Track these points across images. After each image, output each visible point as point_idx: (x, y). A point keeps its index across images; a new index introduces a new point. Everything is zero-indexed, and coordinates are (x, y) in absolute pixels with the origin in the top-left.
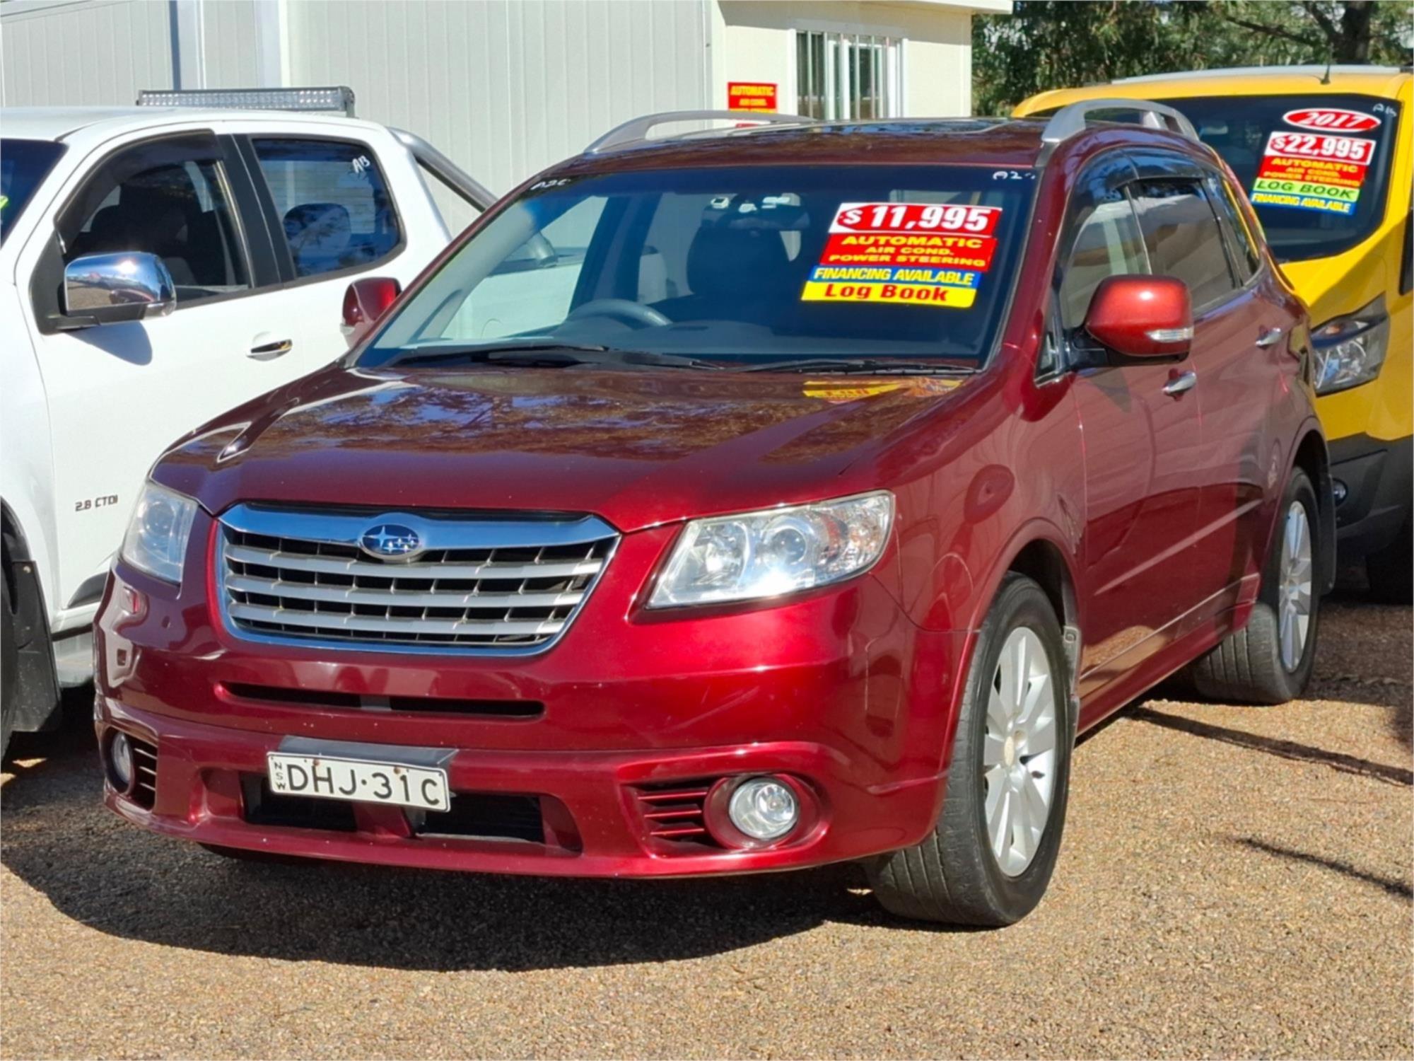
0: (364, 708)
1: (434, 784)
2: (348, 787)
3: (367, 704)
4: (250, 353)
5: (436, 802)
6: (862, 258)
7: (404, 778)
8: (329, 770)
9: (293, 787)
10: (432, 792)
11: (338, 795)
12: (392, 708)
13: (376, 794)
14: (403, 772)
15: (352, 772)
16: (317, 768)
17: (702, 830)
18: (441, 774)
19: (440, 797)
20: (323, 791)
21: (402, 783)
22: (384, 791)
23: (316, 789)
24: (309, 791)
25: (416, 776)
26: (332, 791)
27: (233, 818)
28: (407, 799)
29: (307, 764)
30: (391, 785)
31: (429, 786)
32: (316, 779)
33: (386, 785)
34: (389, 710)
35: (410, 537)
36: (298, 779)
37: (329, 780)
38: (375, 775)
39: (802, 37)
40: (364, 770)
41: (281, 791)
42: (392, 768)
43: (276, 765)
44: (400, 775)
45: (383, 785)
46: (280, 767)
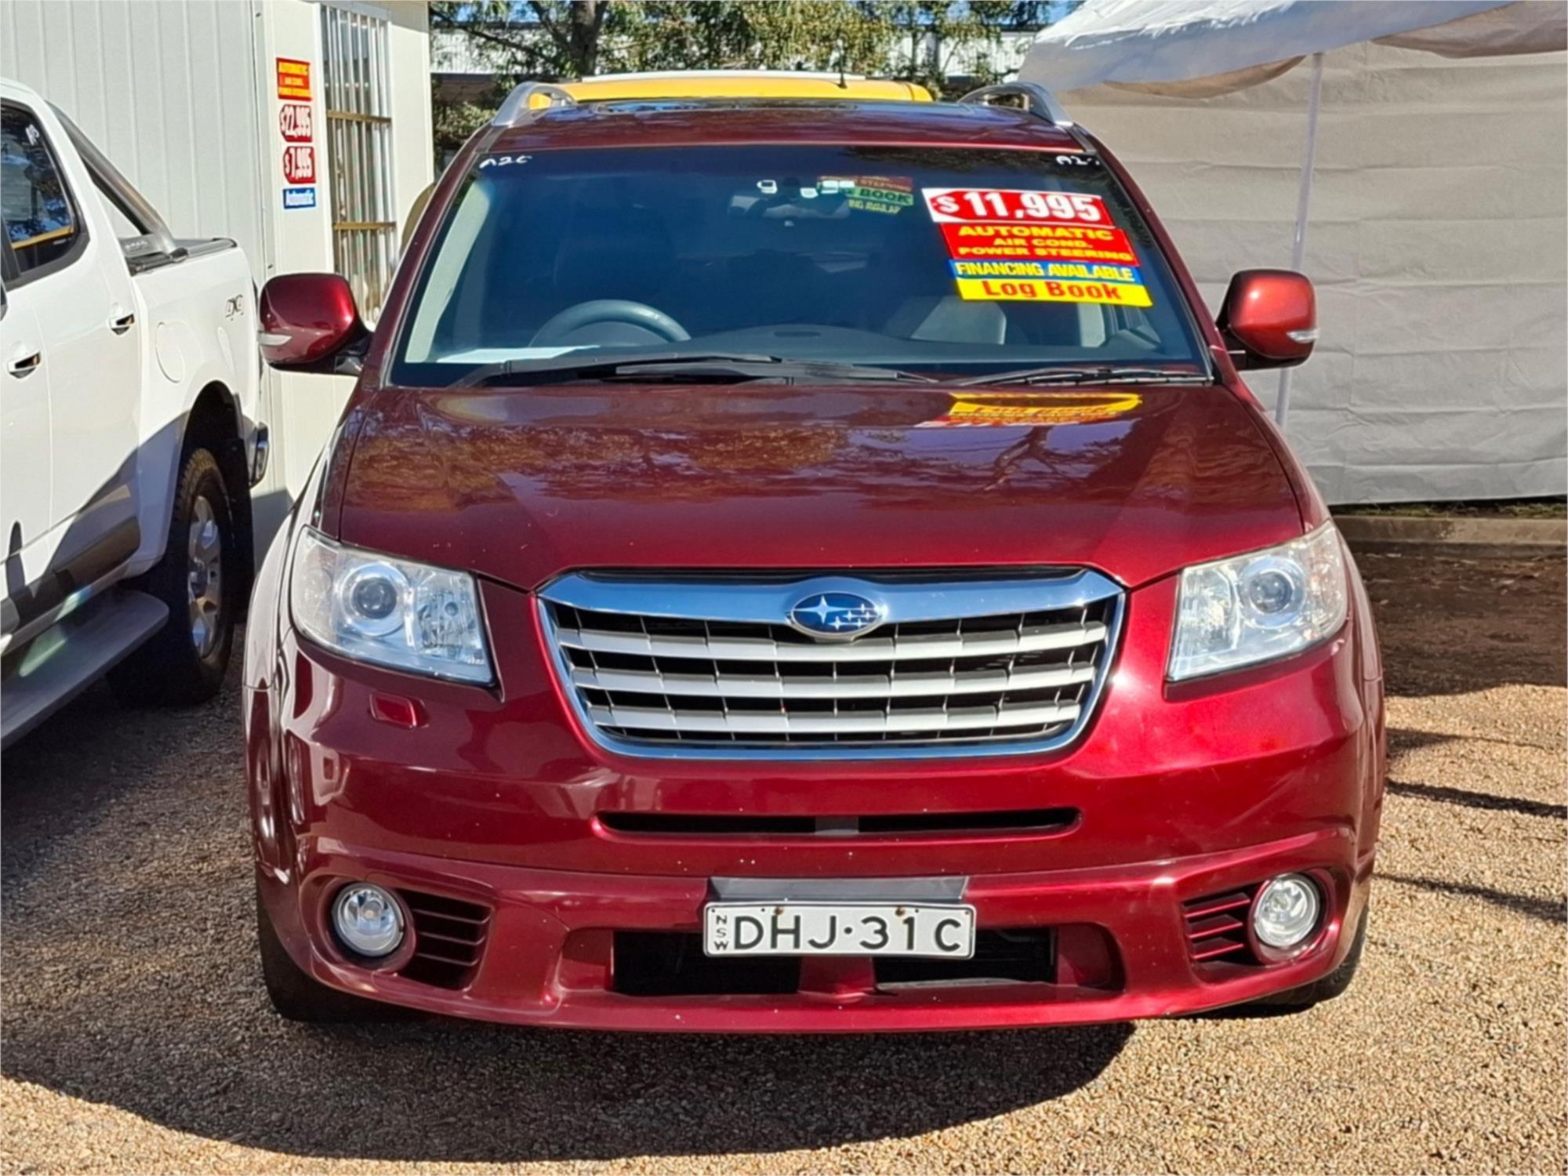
0: (818, 833)
1: (956, 924)
2: (823, 938)
3: (823, 828)
4: (13, 369)
5: (955, 947)
6: (991, 251)
7: (910, 922)
8: (797, 919)
9: (738, 945)
10: (949, 935)
11: (806, 949)
12: (861, 830)
13: (865, 944)
14: (910, 912)
15: (833, 920)
16: (780, 918)
17: (1240, 946)
18: (969, 911)
19: (962, 941)
20: (785, 946)
21: (906, 927)
22: (879, 939)
23: (774, 944)
24: (764, 948)
25: (927, 919)
26: (797, 944)
27: (598, 990)
28: (910, 946)
29: (764, 916)
30: (888, 931)
31: (947, 928)
32: (776, 931)
33: (882, 932)
34: (856, 833)
35: (863, 608)
36: (748, 932)
37: (796, 932)
38: (866, 921)
39: (323, 9)
40: (849, 915)
41: (721, 952)
42: (895, 909)
43: (719, 918)
44: (905, 917)
45: (877, 932)
46: (725, 921)
